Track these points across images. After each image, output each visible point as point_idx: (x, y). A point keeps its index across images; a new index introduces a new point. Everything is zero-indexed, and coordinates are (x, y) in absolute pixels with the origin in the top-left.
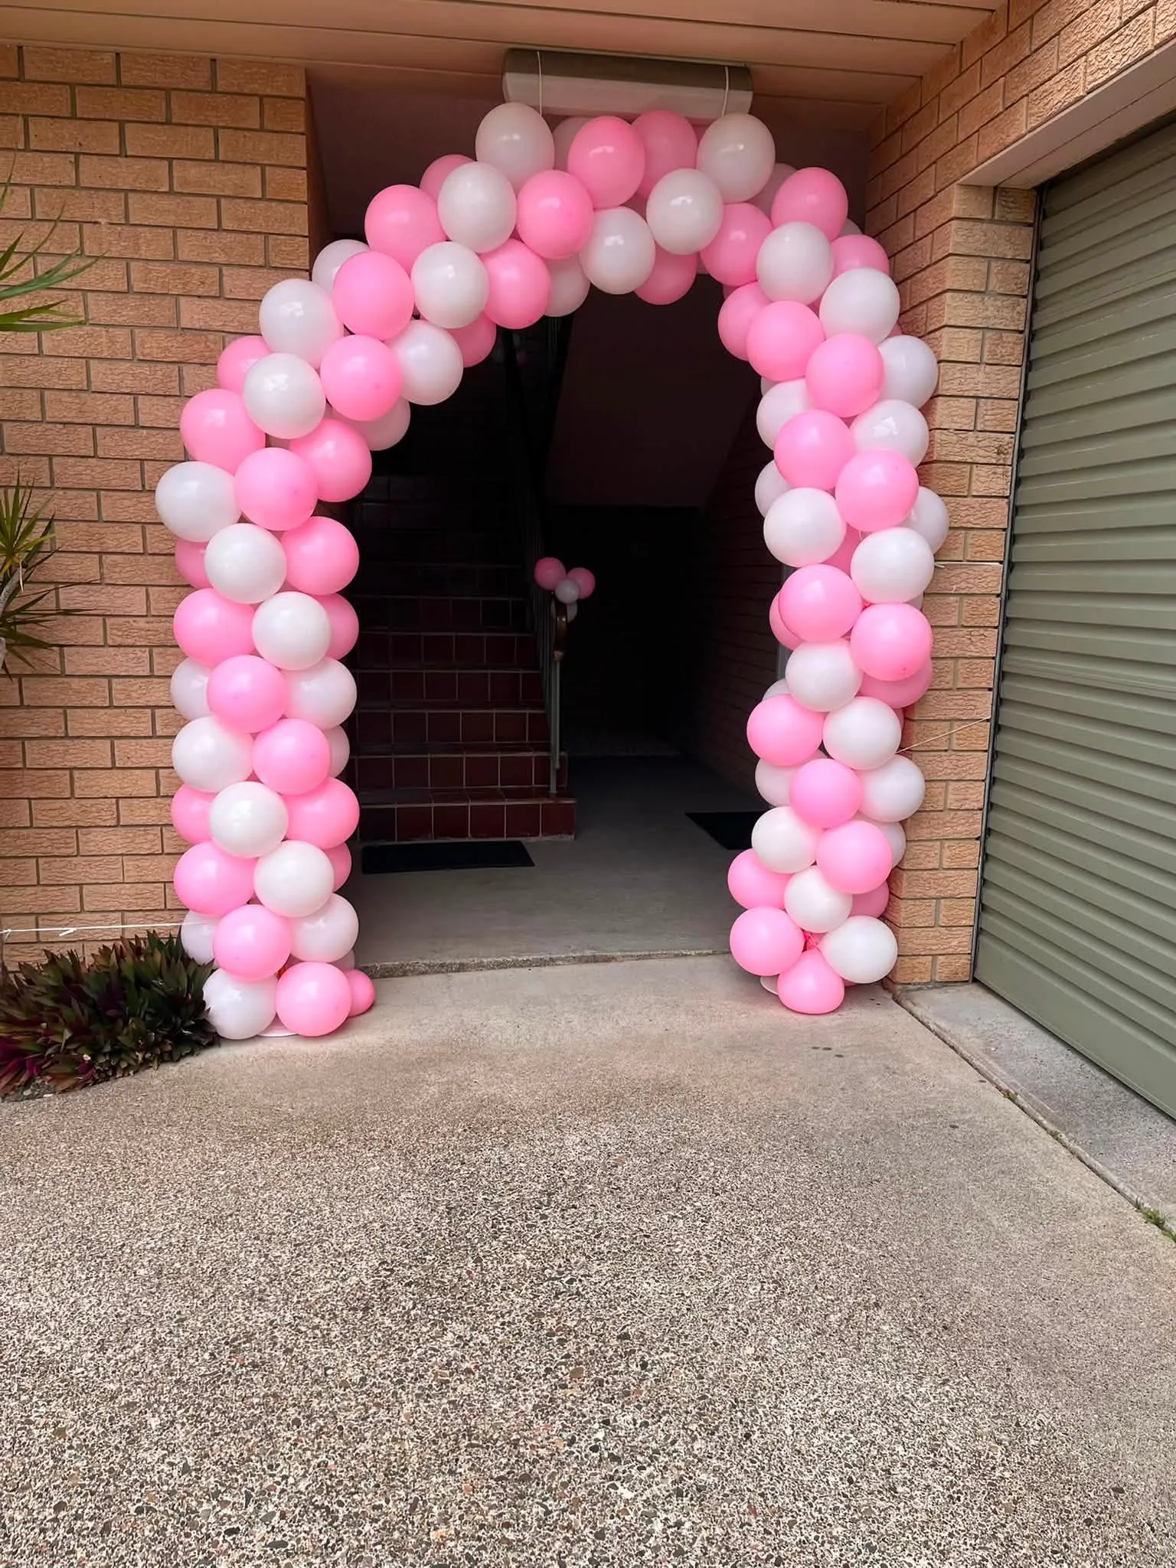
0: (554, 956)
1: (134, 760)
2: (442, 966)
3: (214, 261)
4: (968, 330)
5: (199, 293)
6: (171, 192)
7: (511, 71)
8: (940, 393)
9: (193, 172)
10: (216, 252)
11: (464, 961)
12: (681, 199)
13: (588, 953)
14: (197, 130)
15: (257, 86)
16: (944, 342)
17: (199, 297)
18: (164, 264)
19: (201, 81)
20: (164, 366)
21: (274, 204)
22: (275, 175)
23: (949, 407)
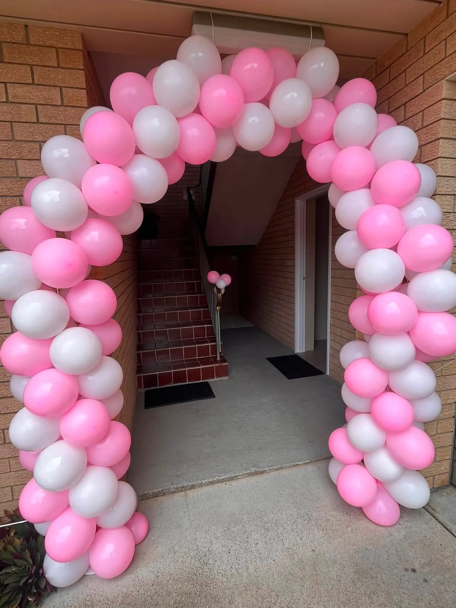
0: (236, 475)
1: (11, 408)
2: (183, 487)
3: (36, 140)
4: (451, 160)
5: (29, 158)
6: (7, 102)
7: (196, 23)
8: (437, 193)
9: (20, 91)
10: (37, 135)
11: (193, 483)
12: (291, 94)
13: (253, 470)
14: (20, 66)
15: (54, 42)
16: (439, 165)
17: (29, 160)
18: (7, 142)
19: (20, 37)
20: (11, 198)
21: (69, 108)
22: (69, 93)
23: (442, 200)
